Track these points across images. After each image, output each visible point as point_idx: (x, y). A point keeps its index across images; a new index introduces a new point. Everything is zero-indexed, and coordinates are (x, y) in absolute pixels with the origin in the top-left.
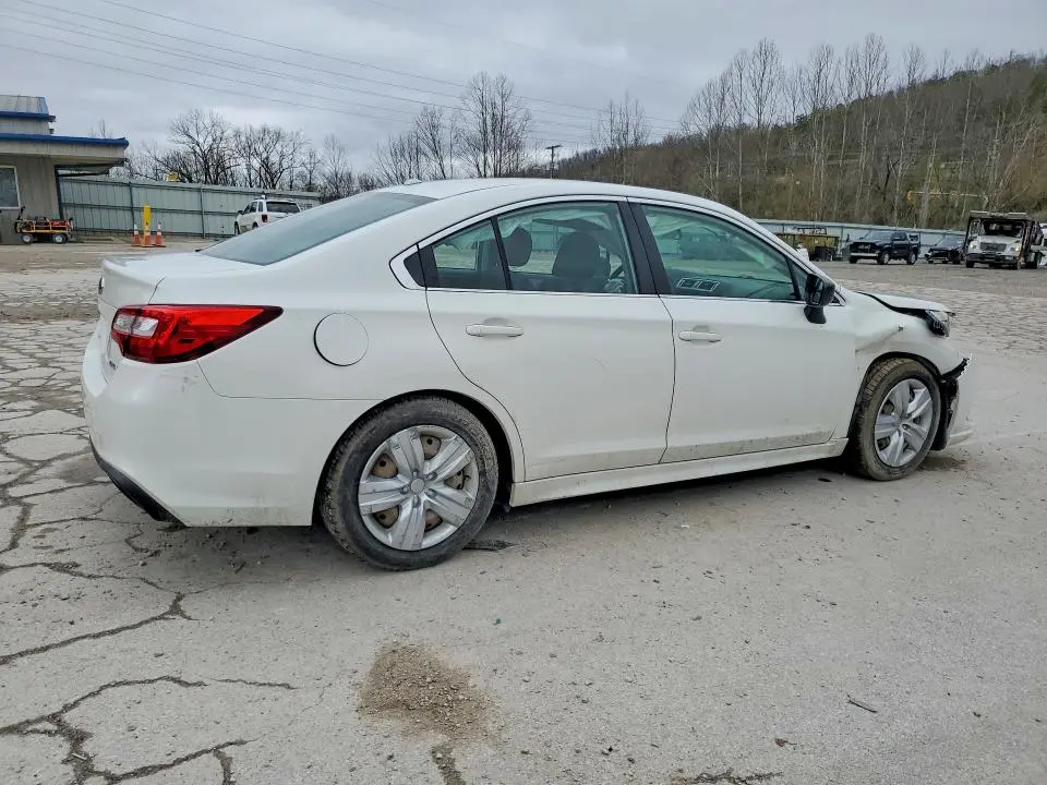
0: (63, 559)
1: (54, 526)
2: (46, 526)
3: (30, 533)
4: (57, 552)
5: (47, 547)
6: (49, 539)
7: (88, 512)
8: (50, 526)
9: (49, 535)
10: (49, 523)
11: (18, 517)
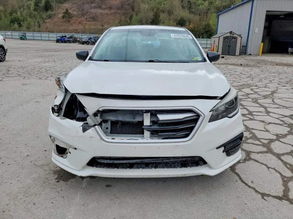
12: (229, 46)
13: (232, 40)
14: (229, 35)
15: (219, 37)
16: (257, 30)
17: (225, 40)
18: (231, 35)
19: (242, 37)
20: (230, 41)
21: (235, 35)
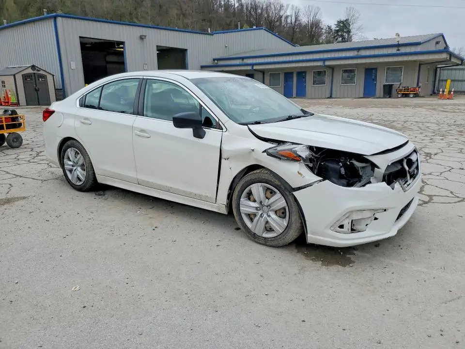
12: (36, 90)
13: (39, 80)
14: (30, 71)
15: (14, 75)
16: (73, 66)
17: (26, 79)
18: (35, 72)
19: (53, 76)
20: (36, 82)
21: (42, 72)
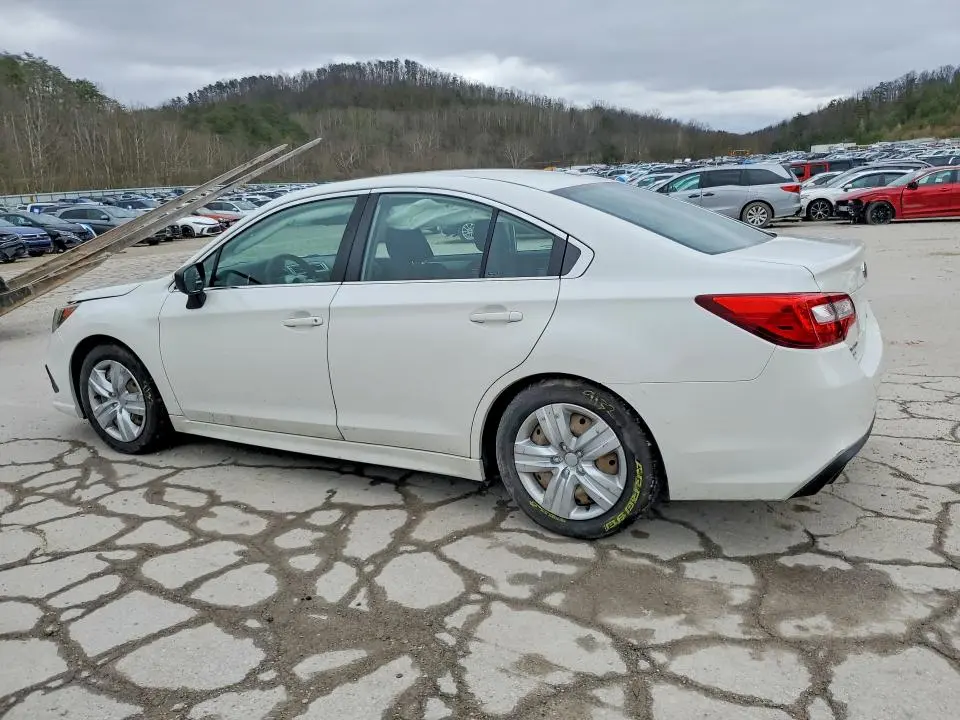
0: (903, 482)
1: (908, 515)
2: (917, 517)
3: (932, 514)
4: (907, 489)
5: (915, 496)
6: (914, 503)
7: (871, 521)
8: (912, 516)
9: (914, 507)
10: (913, 520)
11: (946, 536)
